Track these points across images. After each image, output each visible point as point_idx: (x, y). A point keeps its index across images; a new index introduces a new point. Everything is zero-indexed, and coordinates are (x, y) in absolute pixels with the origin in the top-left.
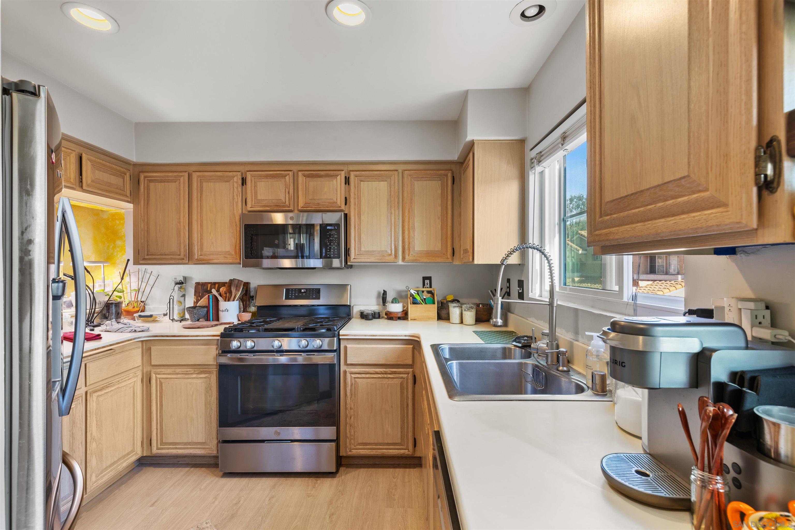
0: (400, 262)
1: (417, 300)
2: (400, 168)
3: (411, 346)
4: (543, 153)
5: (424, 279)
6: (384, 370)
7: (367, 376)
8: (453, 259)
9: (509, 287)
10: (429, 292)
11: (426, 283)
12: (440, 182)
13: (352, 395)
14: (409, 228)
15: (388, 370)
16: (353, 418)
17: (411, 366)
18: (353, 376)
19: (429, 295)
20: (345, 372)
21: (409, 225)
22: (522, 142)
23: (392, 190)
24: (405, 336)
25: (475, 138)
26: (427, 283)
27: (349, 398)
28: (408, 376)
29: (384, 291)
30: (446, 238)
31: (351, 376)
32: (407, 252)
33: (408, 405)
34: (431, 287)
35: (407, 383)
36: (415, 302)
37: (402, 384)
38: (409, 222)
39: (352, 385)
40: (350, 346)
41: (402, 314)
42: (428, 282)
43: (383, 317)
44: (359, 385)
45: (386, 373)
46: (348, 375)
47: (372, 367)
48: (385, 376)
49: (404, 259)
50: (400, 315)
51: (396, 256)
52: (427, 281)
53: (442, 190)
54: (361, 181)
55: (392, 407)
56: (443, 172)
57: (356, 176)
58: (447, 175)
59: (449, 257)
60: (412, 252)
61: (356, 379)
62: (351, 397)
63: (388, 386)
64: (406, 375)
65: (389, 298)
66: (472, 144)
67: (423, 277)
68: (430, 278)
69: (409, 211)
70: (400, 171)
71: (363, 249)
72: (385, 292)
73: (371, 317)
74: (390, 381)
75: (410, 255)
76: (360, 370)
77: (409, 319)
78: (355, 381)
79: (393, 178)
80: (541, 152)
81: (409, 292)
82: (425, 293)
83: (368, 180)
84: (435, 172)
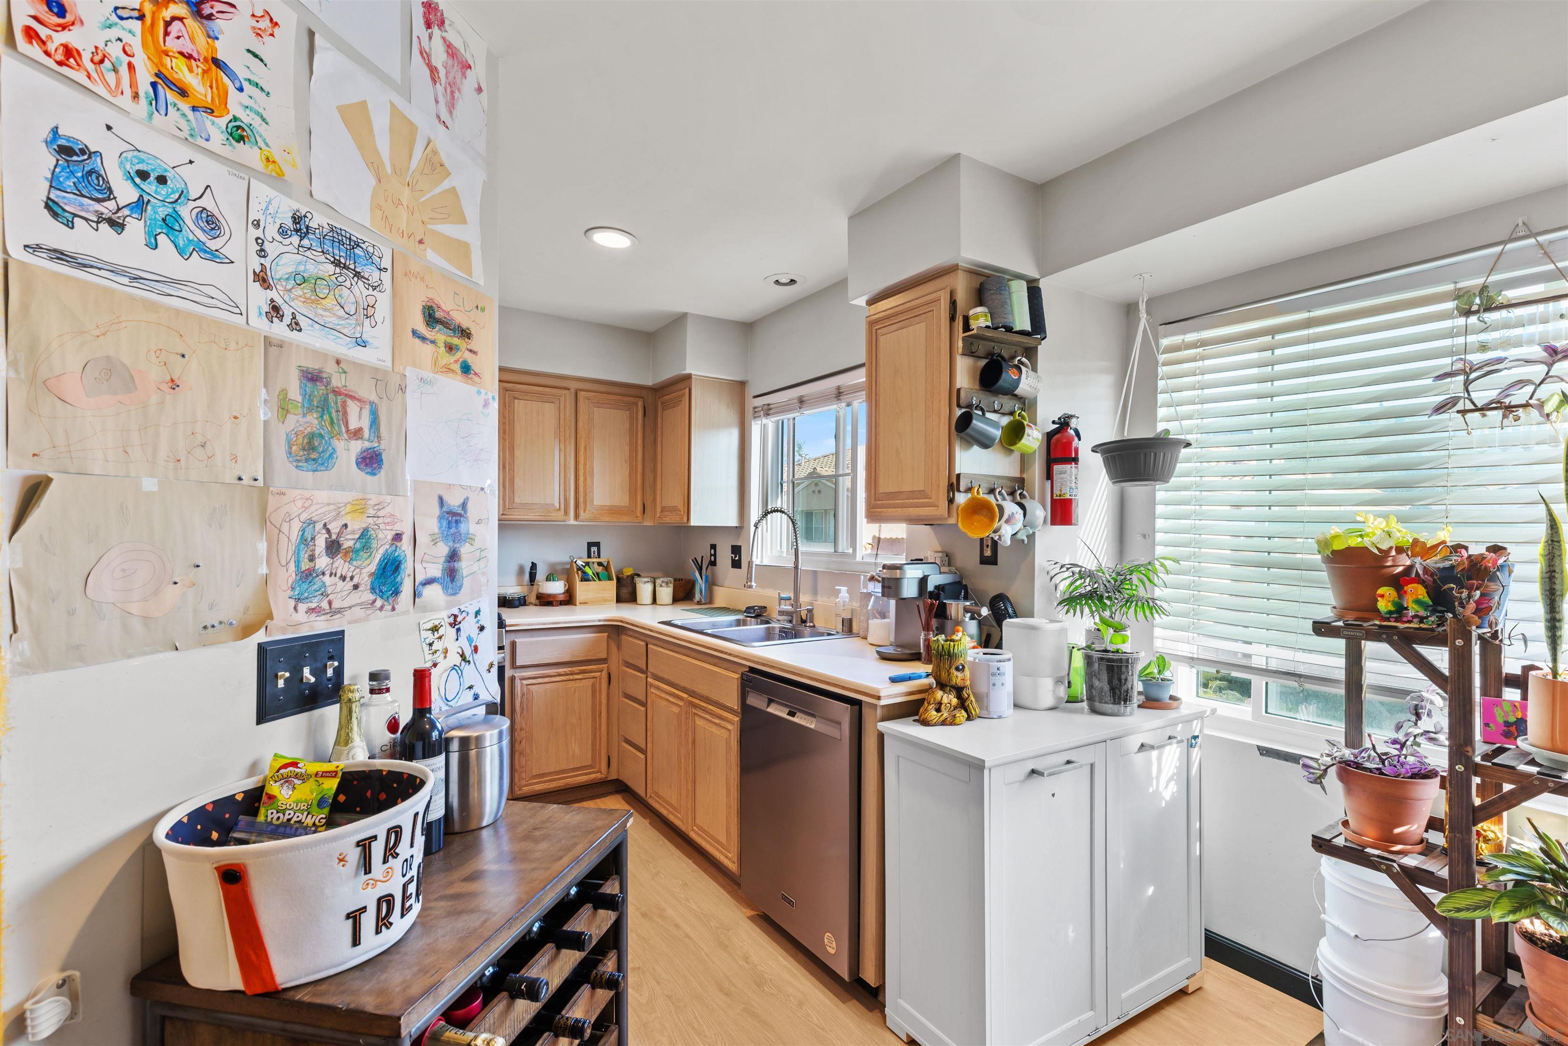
0: (572, 522)
1: (588, 574)
2: (574, 385)
3: (606, 634)
4: (771, 406)
5: (590, 545)
6: (570, 669)
7: (546, 680)
8: (643, 518)
9: (715, 555)
10: (600, 564)
11: (592, 550)
12: (628, 412)
13: (522, 709)
14: (585, 473)
15: (576, 669)
16: (524, 741)
17: (604, 661)
18: (525, 682)
19: (601, 567)
20: (513, 679)
21: (585, 469)
22: (742, 384)
23: (562, 416)
24: (599, 621)
25: (693, 372)
26: (594, 552)
27: (519, 715)
28: (601, 675)
29: (532, 563)
30: (636, 489)
31: (522, 684)
32: (581, 506)
33: (600, 713)
34: (599, 557)
35: (600, 684)
36: (585, 578)
37: (593, 686)
38: (585, 464)
39: (523, 695)
40: (520, 640)
41: (566, 597)
42: (596, 551)
43: (531, 604)
44: (534, 694)
45: (572, 674)
46: (518, 683)
47: (554, 667)
48: (571, 677)
49: (577, 517)
50: (562, 598)
51: (566, 513)
52: (594, 549)
53: (631, 424)
54: (515, 398)
55: (580, 718)
56: (632, 399)
57: (507, 390)
58: (636, 404)
59: (639, 515)
60: (589, 508)
61: (529, 686)
62: (522, 713)
63: (575, 691)
64: (599, 673)
65: (540, 575)
66: (688, 377)
67: (588, 543)
68: (597, 544)
69: (585, 449)
70: (573, 390)
71: (517, 500)
72: (534, 566)
73: (517, 603)
74: (578, 684)
75: (587, 512)
76: (535, 673)
77: (578, 603)
78: (529, 690)
79: (562, 399)
80: (769, 405)
81: (574, 565)
82: (596, 565)
83: (526, 398)
84: (621, 397)
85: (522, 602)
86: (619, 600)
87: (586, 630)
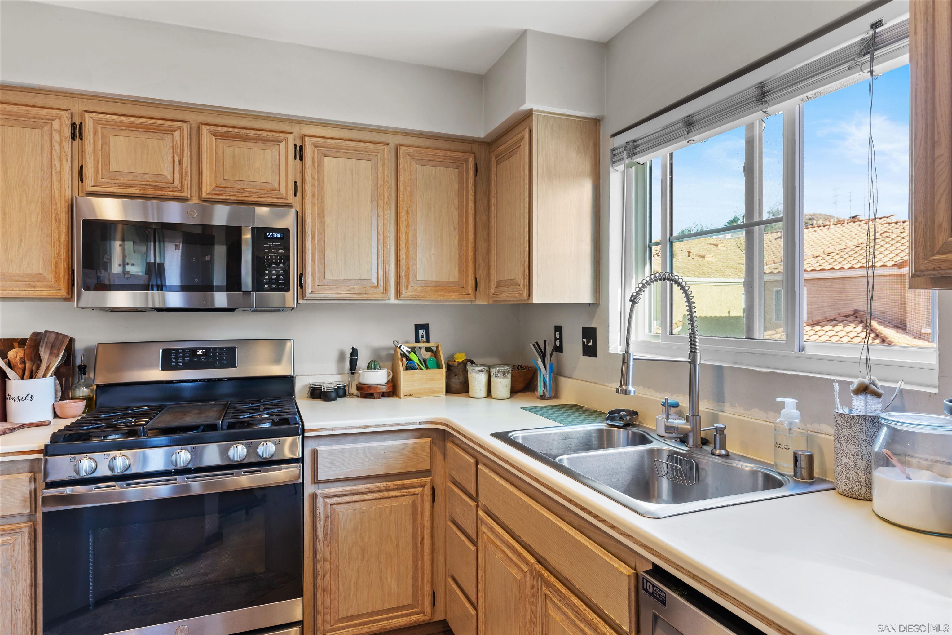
0: (393, 300)
1: (414, 362)
2: (394, 140)
3: (429, 440)
4: (639, 142)
5: (418, 327)
6: (384, 484)
7: (355, 498)
8: (475, 297)
9: (561, 339)
10: (428, 349)
11: (420, 334)
12: (457, 170)
13: (326, 535)
14: (407, 243)
15: (392, 484)
16: (328, 576)
17: (427, 473)
18: (329, 501)
19: (429, 353)
20: (314, 497)
21: (407, 238)
22: (596, 122)
23: (380, 175)
24: (420, 423)
25: (535, 107)
26: (422, 335)
27: (321, 542)
28: (423, 490)
29: (353, 348)
30: (467, 261)
31: (325, 503)
32: (403, 282)
33: (423, 538)
34: (428, 341)
35: (422, 501)
36: (410, 367)
37: (414, 505)
38: (407, 232)
39: (326, 517)
40: (323, 448)
41: (389, 388)
42: (424, 333)
43: (351, 395)
44: (341, 516)
45: (387, 490)
46: (320, 502)
47: (363, 481)
48: (386, 494)
49: (398, 294)
50: (384, 389)
51: (386, 290)
52: (422, 332)
53: (461, 183)
54: (326, 155)
55: (397, 545)
56: (461, 155)
57: (315, 146)
58: (467, 161)
59: (470, 291)
60: (411, 284)
61: (334, 506)
62: (325, 540)
63: (391, 512)
64: (420, 489)
65: (362, 361)
66: (528, 115)
67: (416, 326)
68: (426, 327)
69: (407, 215)
70: (392, 146)
71: (328, 276)
72: (354, 352)
73: (333, 395)
74: (394, 503)
75: (410, 288)
76: (341, 489)
77: (402, 396)
78: (333, 510)
79: (380, 156)
80: (635, 141)
81: (399, 351)
82: (423, 350)
83: (338, 154)
84: (449, 153)
85: (341, 393)
86: (449, 391)
87: (405, 434)
